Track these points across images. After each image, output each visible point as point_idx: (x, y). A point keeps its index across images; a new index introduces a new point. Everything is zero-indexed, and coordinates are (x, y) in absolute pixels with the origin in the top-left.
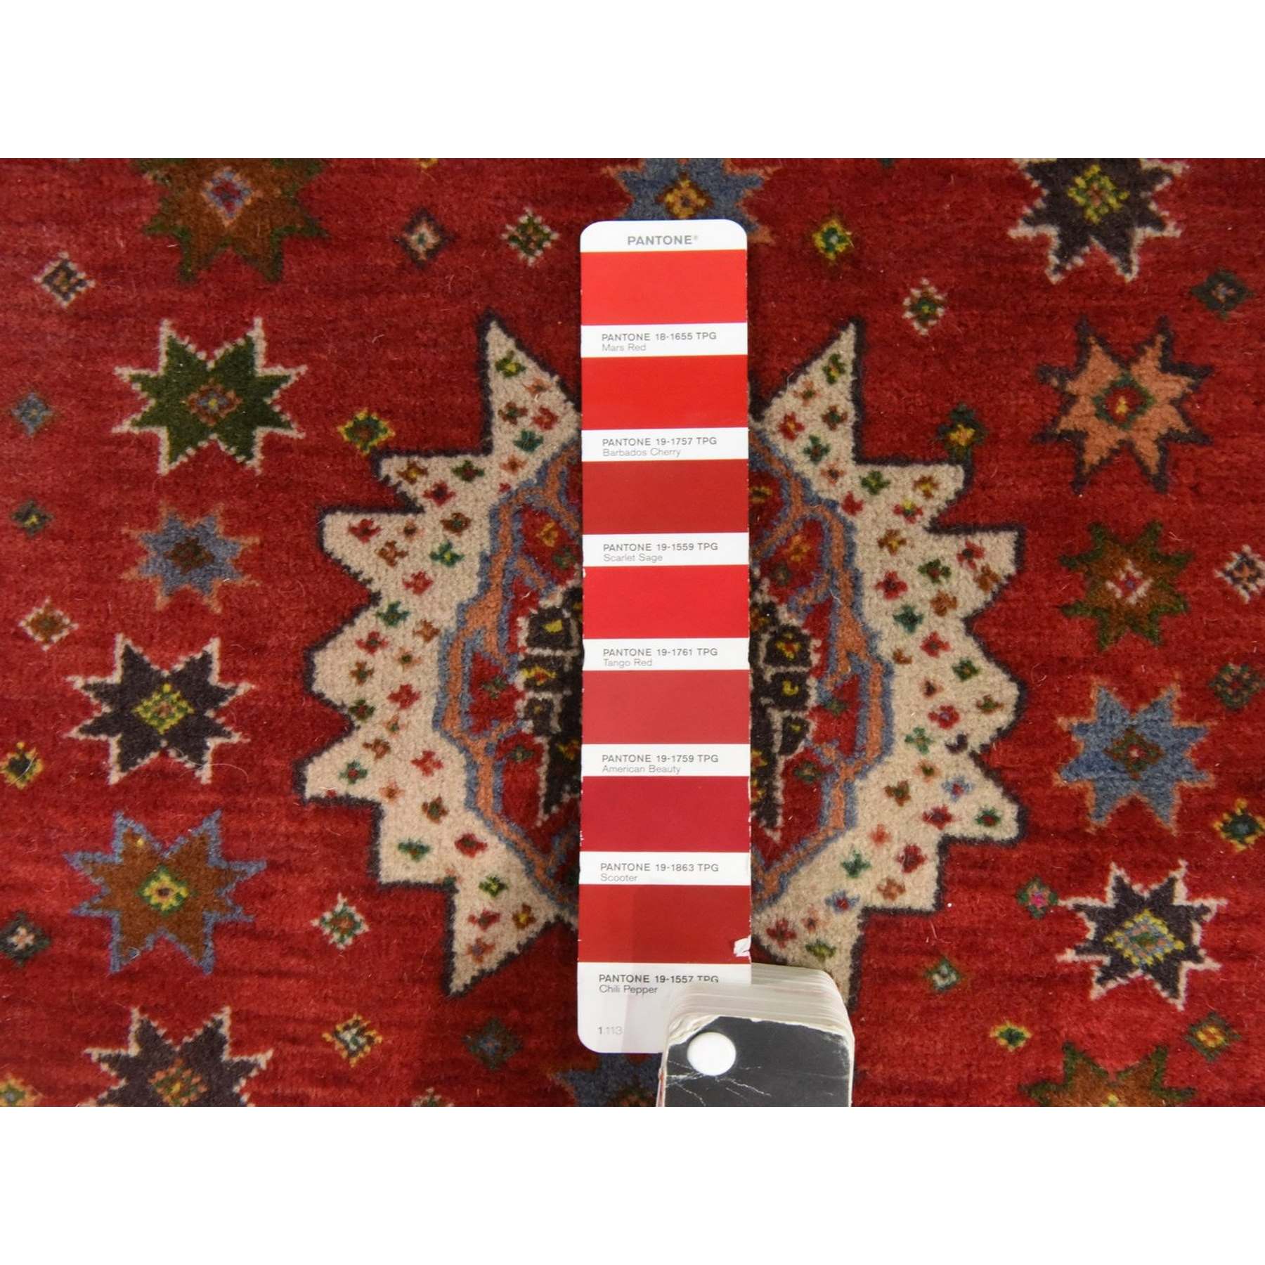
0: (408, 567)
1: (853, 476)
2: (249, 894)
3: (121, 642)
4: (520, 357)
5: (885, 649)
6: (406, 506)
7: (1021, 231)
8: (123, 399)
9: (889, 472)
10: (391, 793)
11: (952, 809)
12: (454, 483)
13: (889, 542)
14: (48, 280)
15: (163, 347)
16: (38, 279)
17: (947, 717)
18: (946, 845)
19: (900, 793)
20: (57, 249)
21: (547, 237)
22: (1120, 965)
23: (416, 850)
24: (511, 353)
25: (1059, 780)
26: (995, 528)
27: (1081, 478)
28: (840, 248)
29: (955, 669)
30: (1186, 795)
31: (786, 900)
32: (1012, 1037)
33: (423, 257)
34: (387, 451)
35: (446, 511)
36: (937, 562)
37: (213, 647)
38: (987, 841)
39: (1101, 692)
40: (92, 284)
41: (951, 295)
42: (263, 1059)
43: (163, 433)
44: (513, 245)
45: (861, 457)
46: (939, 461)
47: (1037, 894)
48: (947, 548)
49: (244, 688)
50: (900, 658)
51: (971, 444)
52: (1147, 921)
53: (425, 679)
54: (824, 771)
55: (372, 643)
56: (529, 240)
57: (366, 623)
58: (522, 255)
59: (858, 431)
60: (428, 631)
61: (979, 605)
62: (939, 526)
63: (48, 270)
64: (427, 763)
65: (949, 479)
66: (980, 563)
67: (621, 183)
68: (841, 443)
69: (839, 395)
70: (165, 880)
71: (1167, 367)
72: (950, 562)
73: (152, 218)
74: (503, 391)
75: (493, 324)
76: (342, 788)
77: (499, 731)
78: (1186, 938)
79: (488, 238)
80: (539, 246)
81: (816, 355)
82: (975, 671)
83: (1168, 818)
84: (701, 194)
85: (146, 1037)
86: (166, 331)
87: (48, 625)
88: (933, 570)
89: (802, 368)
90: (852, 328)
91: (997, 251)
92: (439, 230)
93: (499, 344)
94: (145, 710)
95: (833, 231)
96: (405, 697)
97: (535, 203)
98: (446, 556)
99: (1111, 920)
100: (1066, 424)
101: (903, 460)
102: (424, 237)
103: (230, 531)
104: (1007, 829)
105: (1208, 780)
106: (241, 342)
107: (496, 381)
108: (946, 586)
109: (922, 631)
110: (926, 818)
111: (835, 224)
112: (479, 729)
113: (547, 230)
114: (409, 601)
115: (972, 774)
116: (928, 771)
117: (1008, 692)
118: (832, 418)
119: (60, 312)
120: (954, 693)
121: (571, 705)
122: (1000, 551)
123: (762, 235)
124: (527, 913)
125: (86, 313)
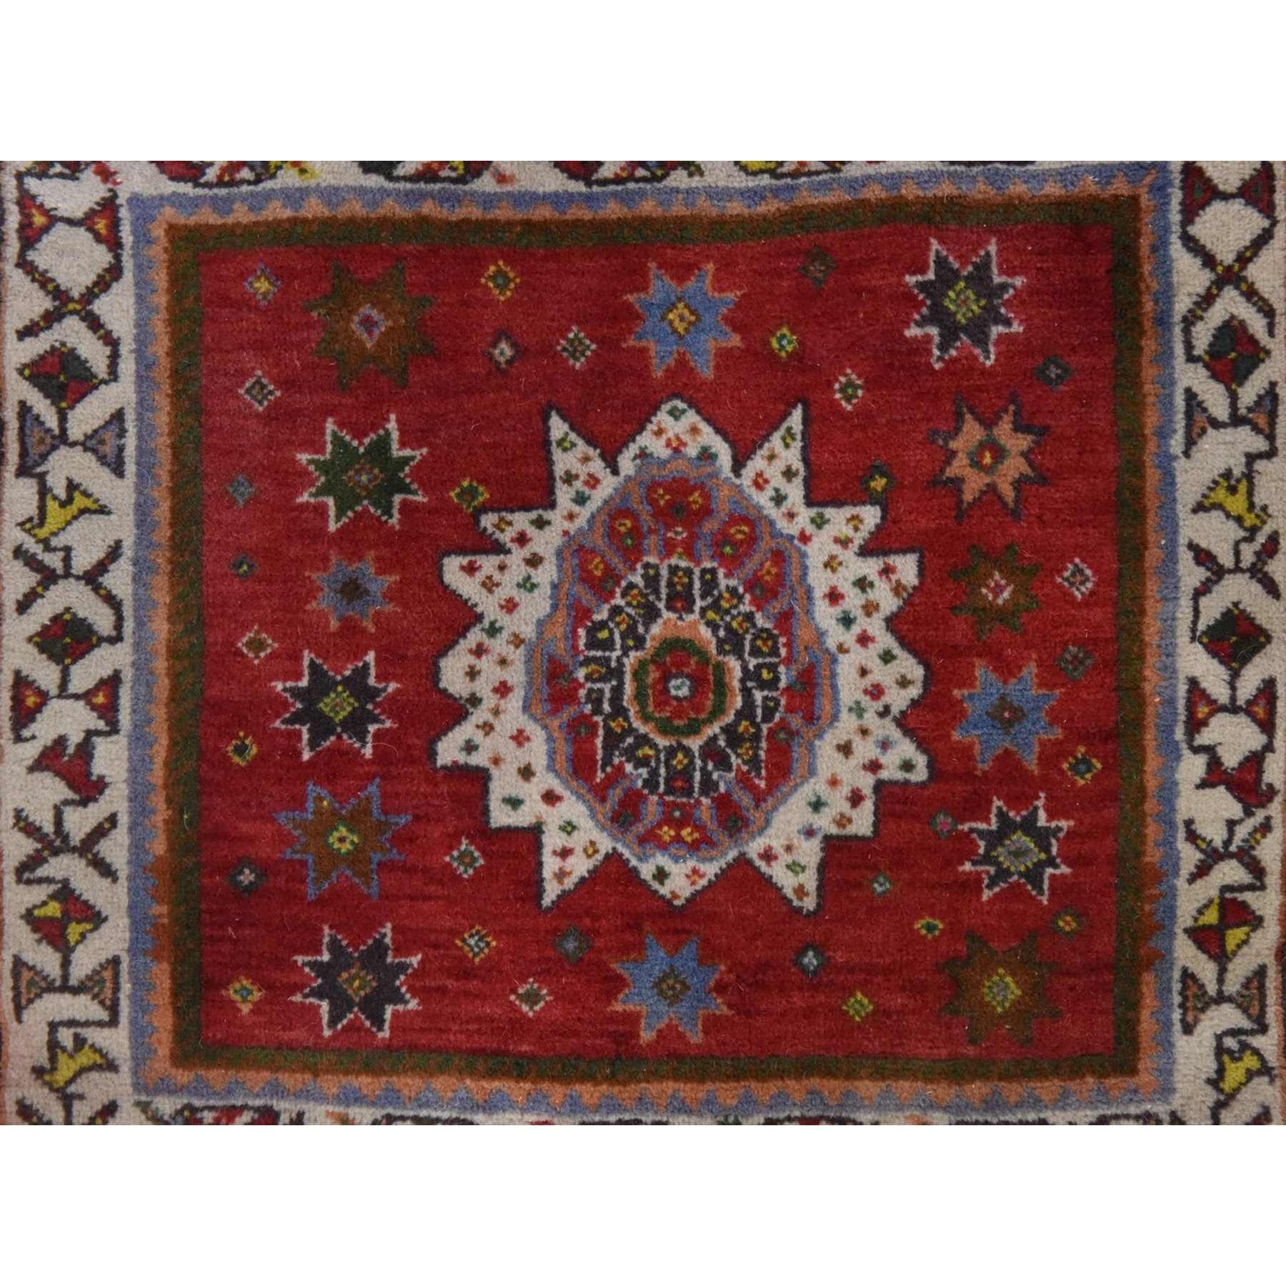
0: (502, 593)
1: (805, 516)
2: (403, 839)
3: (307, 656)
4: (573, 436)
5: (831, 644)
6: (499, 549)
7: (913, 332)
8: (300, 477)
9: (829, 512)
10: (496, 761)
11: (883, 760)
12: (531, 531)
13: (831, 564)
14: (248, 391)
15: (329, 438)
16: (242, 391)
17: (876, 692)
18: (879, 786)
19: (846, 749)
20: (253, 369)
21: (588, 347)
22: (1003, 873)
23: (515, 803)
24: (567, 434)
25: (956, 735)
26: (904, 551)
27: (961, 512)
28: (789, 348)
29: (880, 657)
30: (1042, 744)
31: (770, 831)
32: (930, 928)
33: (504, 366)
34: (484, 509)
35: (526, 552)
36: (864, 578)
37: (370, 657)
38: (907, 782)
39: (982, 671)
40: (278, 393)
41: (866, 382)
42: (415, 960)
43: (330, 501)
44: (565, 354)
45: (809, 503)
46: (864, 503)
47: (943, 821)
48: (870, 568)
49: (392, 687)
50: (842, 649)
51: (885, 490)
52: (1021, 839)
53: (516, 676)
54: (793, 734)
55: (479, 651)
56: (576, 350)
57: (475, 636)
58: (571, 362)
59: (806, 482)
60: (517, 641)
61: (894, 609)
62: (865, 552)
63: (248, 385)
64: (520, 738)
65: (871, 516)
66: (894, 577)
67: (637, 306)
68: (795, 492)
69: (792, 456)
70: (343, 831)
71: (1018, 428)
72: (873, 576)
73: (318, 344)
74: (563, 462)
75: (553, 413)
76: (462, 758)
77: (568, 713)
78: (1047, 849)
79: (547, 350)
80: (583, 355)
81: (776, 428)
82: (894, 657)
83: (1031, 762)
84: (692, 313)
85: (334, 947)
86: (330, 426)
87: (257, 645)
88: (862, 584)
89: (766, 438)
90: (800, 406)
91: (897, 347)
92: (514, 345)
93: (558, 427)
94: (325, 706)
95: (784, 336)
96: (503, 689)
97: (578, 323)
98: (528, 585)
99: (996, 839)
100: (950, 472)
101: (838, 503)
102: (504, 351)
103: (381, 571)
104: (920, 774)
105: (1057, 733)
106: (381, 432)
107: (557, 455)
108: (872, 595)
109: (856, 630)
110: (865, 767)
111: (785, 331)
112: (554, 712)
113: (588, 342)
114: (504, 620)
115: (895, 733)
116: (864, 732)
117: (917, 672)
118: (789, 474)
119: (258, 415)
120: (883, 675)
121: (618, 692)
122: (907, 568)
123: (735, 341)
124: (592, 847)
125: (275, 415)
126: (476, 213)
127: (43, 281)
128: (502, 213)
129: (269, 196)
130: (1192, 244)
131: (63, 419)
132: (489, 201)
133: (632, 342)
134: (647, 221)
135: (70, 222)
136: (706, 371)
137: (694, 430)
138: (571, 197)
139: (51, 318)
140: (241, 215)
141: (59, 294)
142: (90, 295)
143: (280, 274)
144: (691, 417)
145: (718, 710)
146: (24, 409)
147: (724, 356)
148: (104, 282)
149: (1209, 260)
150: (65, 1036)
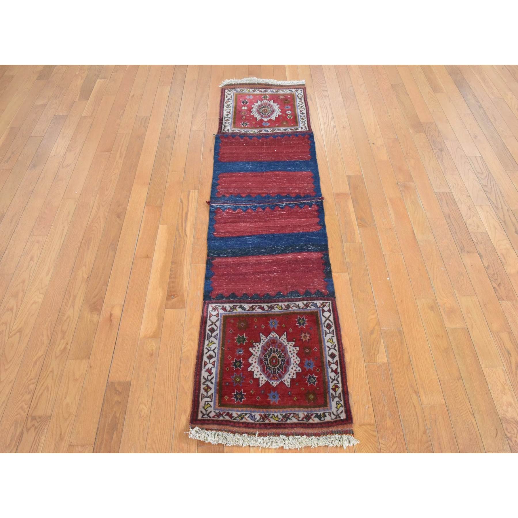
0: (255, 352)
1: (287, 343)
2: (244, 379)
3: (235, 359)
4: (263, 335)
5: (290, 357)
6: (255, 347)
7: (297, 324)
8: (235, 340)
9: (289, 343)
10: (255, 370)
11: (296, 370)
12: (258, 345)
13: (290, 348)
15: (238, 336)
16: (229, 331)
17: (295, 362)
18: (296, 373)
19: (292, 368)
20: (231, 329)
21: (264, 326)
22: (310, 383)
23: (257, 375)
25: (304, 367)
26: (297, 347)
27: (303, 343)
28: (284, 326)
31: (285, 378)
32: (303, 389)
34: (254, 343)
35: (258, 347)
37: (241, 359)
39: (306, 360)
41: (292, 329)
42: (245, 394)
43: (238, 342)
44: (262, 327)
45: (287, 342)
47: (303, 376)
48: (294, 348)
49: (243, 362)
50: (291, 357)
51: (295, 340)
52: (312, 379)
53: (257, 361)
54: (286, 367)
55: (253, 358)
57: (253, 356)
59: (287, 340)
60: (257, 357)
61: (297, 353)
62: (293, 347)
64: (257, 368)
65: (294, 343)
67: (269, 322)
68: (286, 341)
69: (285, 337)
70: (238, 379)
71: (308, 334)
72: (294, 349)
73: (237, 327)
74: (262, 338)
76: (251, 370)
77: (262, 364)
78: (315, 380)
79: (260, 327)
82: (297, 358)
83: (312, 369)
84: (274, 323)
85: (236, 392)
87: (230, 358)
88: (293, 350)
89: (282, 335)
90: (286, 332)
93: (261, 334)
94: (237, 364)
96: (255, 362)
97: (263, 324)
98: (258, 351)
99: (309, 379)
100: (302, 338)
101: (290, 342)
102: (256, 327)
103: (243, 349)
104: (301, 371)
105: (315, 366)
106: (243, 335)
107: (261, 337)
108: (294, 351)
109: (293, 355)
110: (294, 370)
111: (284, 324)
112: (261, 364)
114: (255, 354)
115: (298, 366)
116: (294, 366)
117: (299, 360)
118: (285, 339)
120: (296, 360)
121: (268, 362)
122: (298, 348)
123: (279, 326)
124: (265, 380)
125: (233, 334)
126: (253, 314)
127: (211, 321)
128: (256, 314)
129: (233, 313)
130: (323, 316)
131: (212, 334)
132: (254, 313)
133: (268, 326)
134: (270, 314)
135: (214, 315)
136: (276, 328)
137: (275, 335)
138: (263, 312)
139: (211, 325)
140: (230, 315)
141: (213, 322)
142: (215, 323)
143: (234, 320)
144: (275, 333)
145: (278, 364)
146: (208, 333)
147: (278, 327)
148: (217, 321)
149: (325, 317)
150: (206, 403)
